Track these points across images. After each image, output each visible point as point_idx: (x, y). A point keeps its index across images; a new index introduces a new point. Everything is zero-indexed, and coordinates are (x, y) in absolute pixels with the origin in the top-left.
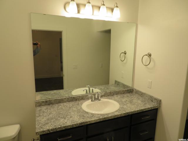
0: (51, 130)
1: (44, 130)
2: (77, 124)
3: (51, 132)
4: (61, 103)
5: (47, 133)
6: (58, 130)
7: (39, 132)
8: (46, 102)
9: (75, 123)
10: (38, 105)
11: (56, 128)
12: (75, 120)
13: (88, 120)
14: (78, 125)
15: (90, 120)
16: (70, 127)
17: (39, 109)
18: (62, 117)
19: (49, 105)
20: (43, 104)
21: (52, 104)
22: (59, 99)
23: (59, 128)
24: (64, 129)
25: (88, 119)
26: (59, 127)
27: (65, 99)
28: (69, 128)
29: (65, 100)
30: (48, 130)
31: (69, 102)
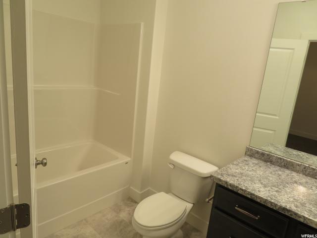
0: (231, 185)
1: (222, 179)
2: (276, 205)
3: (230, 188)
4: (287, 168)
5: (223, 185)
6: (239, 192)
7: (215, 177)
8: (263, 154)
9: (273, 201)
10: (248, 153)
11: (237, 187)
12: (278, 198)
13: (302, 214)
14: (277, 208)
15: (307, 216)
16: (261, 201)
17: (246, 159)
18: (264, 183)
19: (266, 161)
20: (256, 155)
21: (272, 162)
22: (286, 160)
23: (242, 190)
24: (249, 196)
25: (306, 213)
26: (244, 188)
27: (299, 165)
28: (259, 201)
29: (298, 167)
30: (226, 182)
31: (306, 175)
